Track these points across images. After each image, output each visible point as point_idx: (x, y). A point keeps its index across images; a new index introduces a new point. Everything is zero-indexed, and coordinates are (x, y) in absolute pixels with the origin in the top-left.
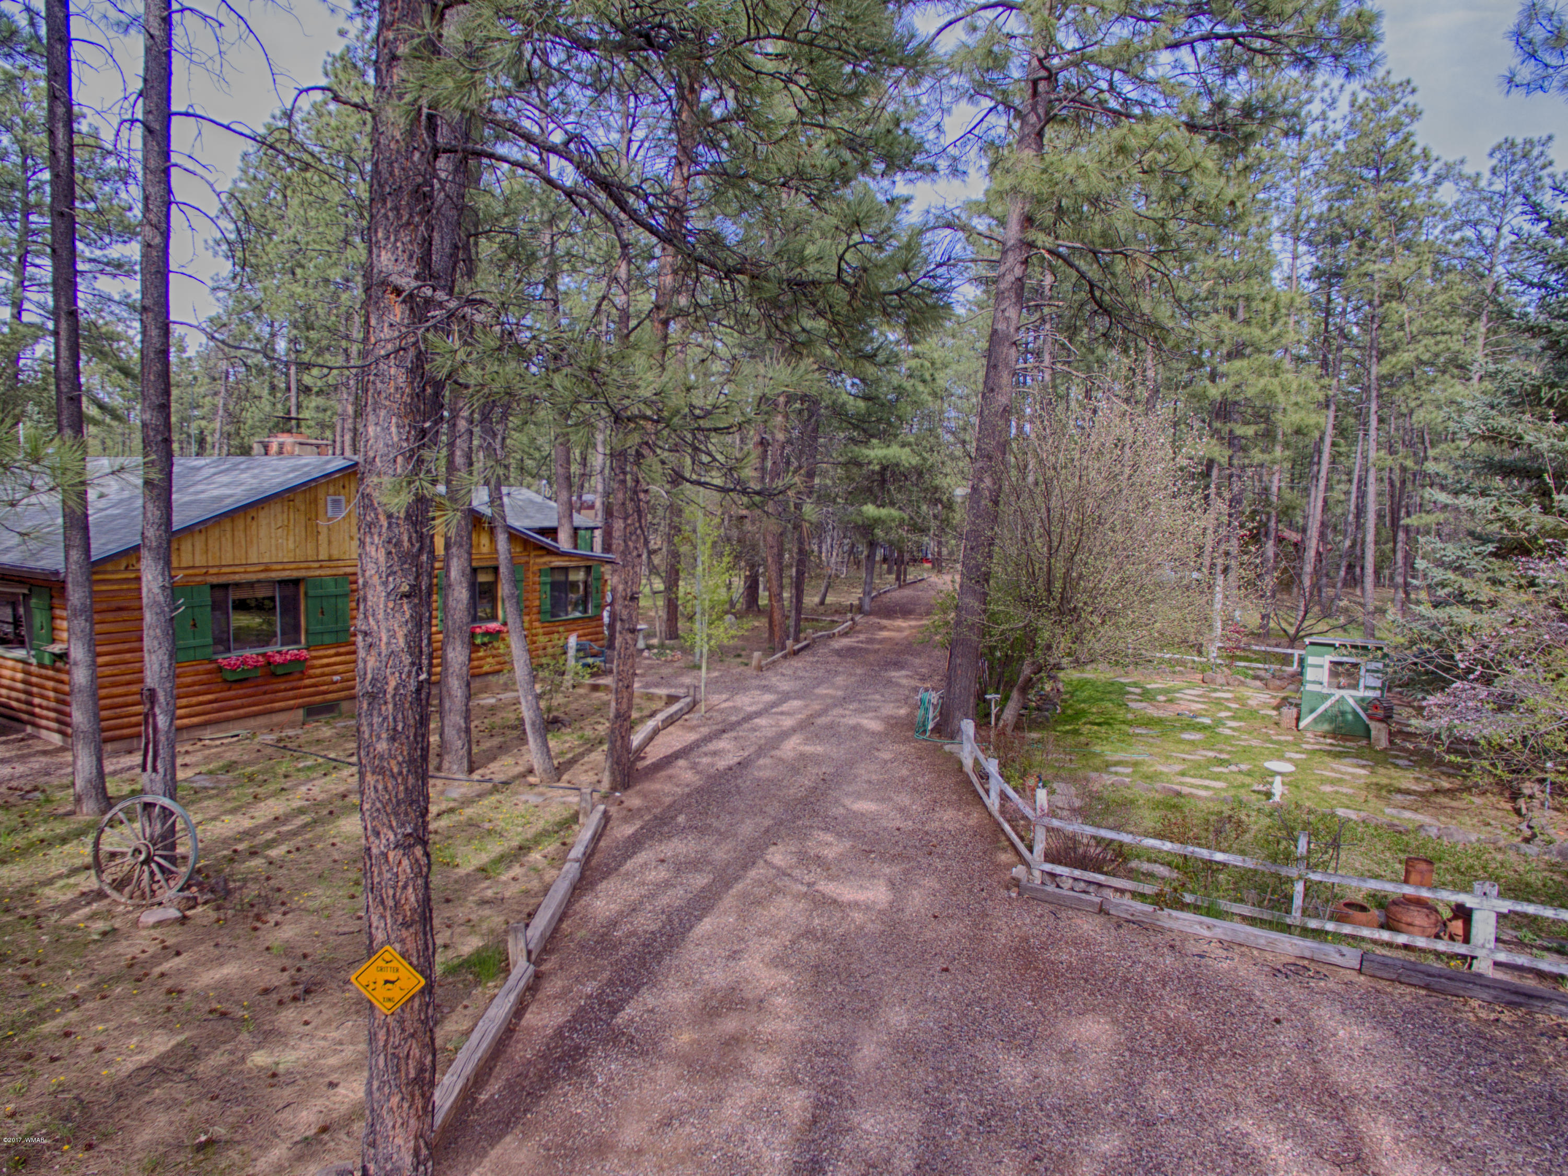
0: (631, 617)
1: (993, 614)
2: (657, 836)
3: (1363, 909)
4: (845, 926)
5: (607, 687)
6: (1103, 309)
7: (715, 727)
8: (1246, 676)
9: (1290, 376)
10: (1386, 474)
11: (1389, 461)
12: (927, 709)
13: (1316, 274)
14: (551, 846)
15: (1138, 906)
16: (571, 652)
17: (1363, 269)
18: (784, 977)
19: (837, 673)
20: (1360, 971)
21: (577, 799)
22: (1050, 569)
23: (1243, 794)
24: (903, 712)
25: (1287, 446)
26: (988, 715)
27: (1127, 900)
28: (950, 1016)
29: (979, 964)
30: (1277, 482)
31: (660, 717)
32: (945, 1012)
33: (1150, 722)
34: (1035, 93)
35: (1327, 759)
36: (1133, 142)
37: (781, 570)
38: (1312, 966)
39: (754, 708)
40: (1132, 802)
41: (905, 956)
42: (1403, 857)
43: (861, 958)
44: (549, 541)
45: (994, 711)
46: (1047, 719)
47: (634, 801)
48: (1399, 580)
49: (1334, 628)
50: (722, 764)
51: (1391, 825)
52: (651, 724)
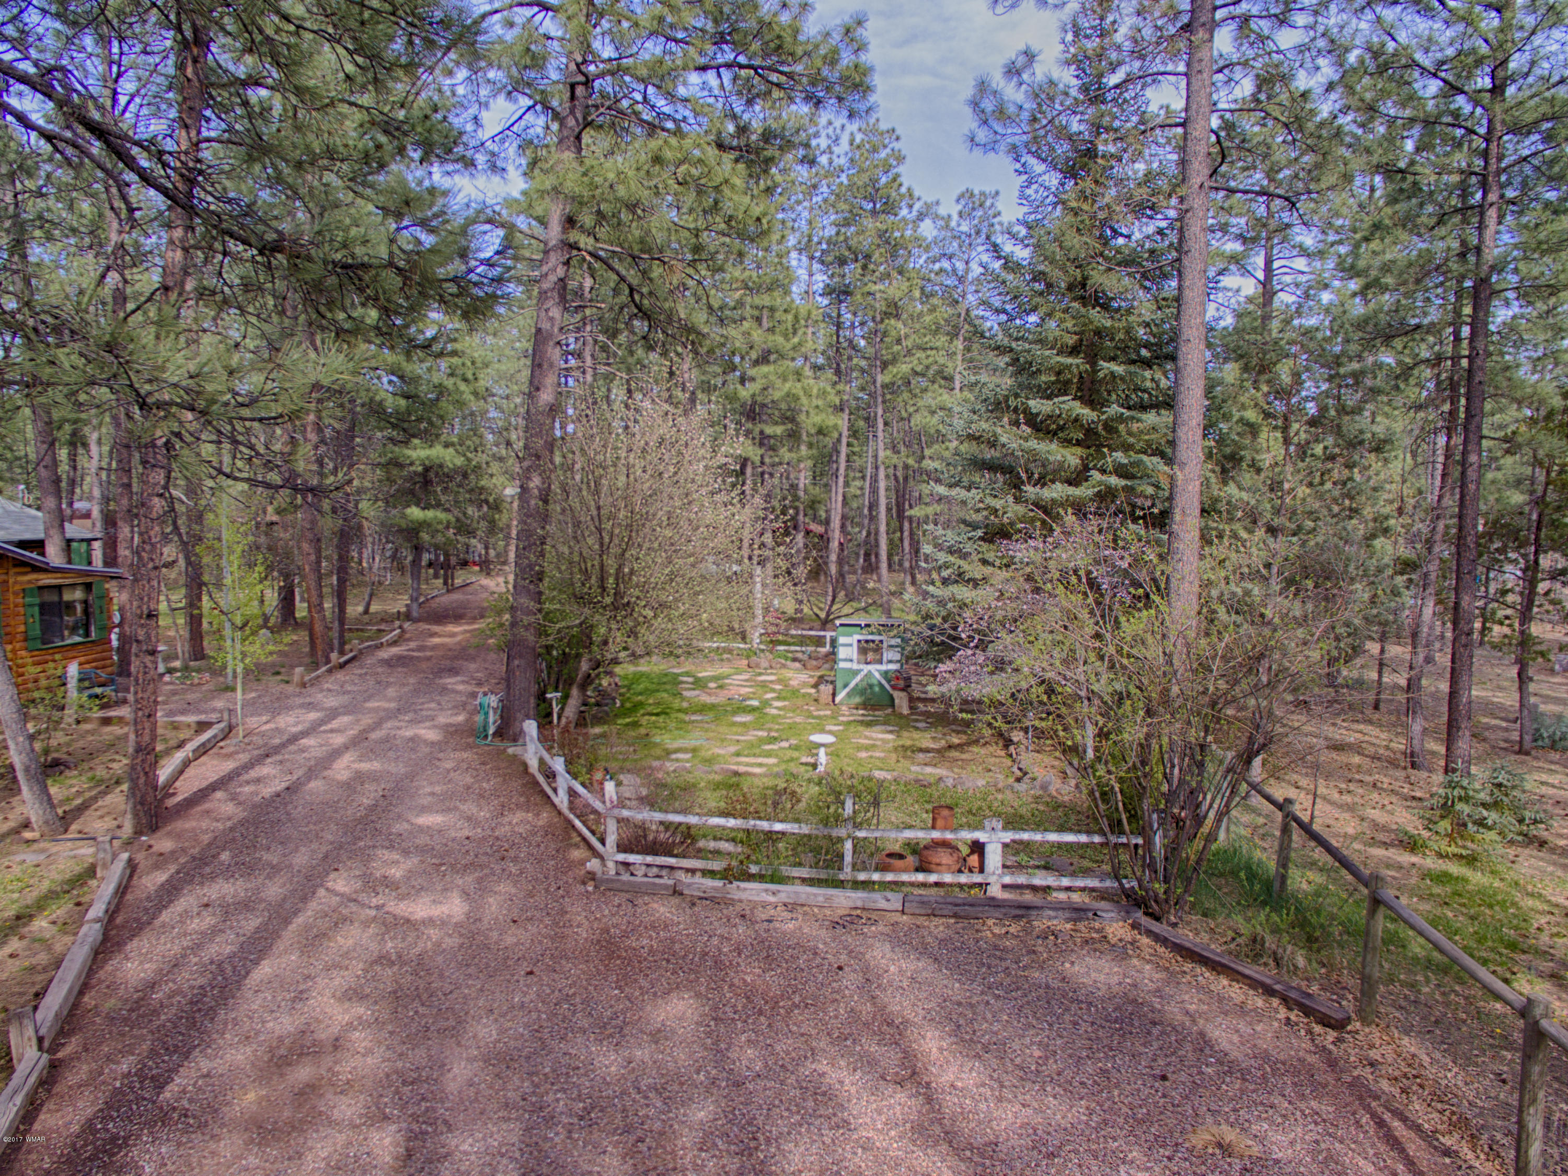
0: (149, 637)
1: (547, 614)
2: (197, 879)
3: (901, 857)
4: (421, 945)
5: (121, 720)
6: (644, 314)
7: (256, 752)
8: (786, 658)
9: (812, 382)
10: (891, 471)
11: (895, 460)
12: (487, 714)
13: (828, 291)
14: (61, 910)
15: (709, 883)
16: (72, 684)
17: (866, 289)
18: (360, 1010)
19: (388, 684)
20: (903, 912)
21: (92, 850)
22: (602, 566)
23: (793, 767)
24: (461, 718)
25: (810, 446)
26: (550, 714)
27: (698, 879)
28: (539, 1018)
29: (564, 962)
30: (804, 479)
31: (190, 747)
32: (534, 1015)
33: (703, 709)
34: (573, 97)
35: (861, 728)
36: (668, 154)
37: (320, 579)
38: (865, 915)
39: (300, 728)
40: (694, 786)
41: (487, 966)
42: (929, 807)
43: (441, 976)
44: (34, 555)
45: (556, 709)
46: (607, 714)
47: (163, 843)
48: (907, 564)
49: (858, 610)
50: (267, 791)
51: (917, 781)
52: (180, 756)
